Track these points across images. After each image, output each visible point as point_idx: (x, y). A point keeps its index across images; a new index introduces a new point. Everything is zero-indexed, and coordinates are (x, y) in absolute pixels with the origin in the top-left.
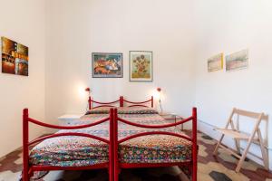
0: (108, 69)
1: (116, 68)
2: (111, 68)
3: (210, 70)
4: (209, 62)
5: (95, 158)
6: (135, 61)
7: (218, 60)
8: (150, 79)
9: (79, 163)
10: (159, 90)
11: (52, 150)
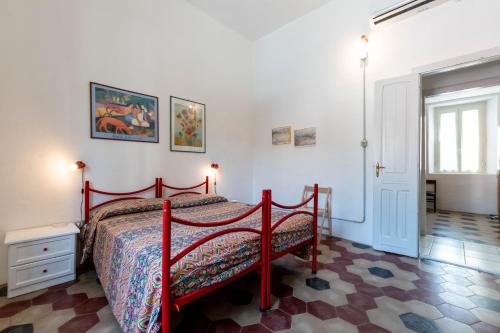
0: (129, 124)
1: (146, 124)
2: (135, 122)
3: (275, 143)
4: (273, 133)
5: (250, 257)
6: (179, 116)
7: (285, 132)
8: (202, 150)
9: (236, 270)
10: (215, 166)
11: (203, 262)
